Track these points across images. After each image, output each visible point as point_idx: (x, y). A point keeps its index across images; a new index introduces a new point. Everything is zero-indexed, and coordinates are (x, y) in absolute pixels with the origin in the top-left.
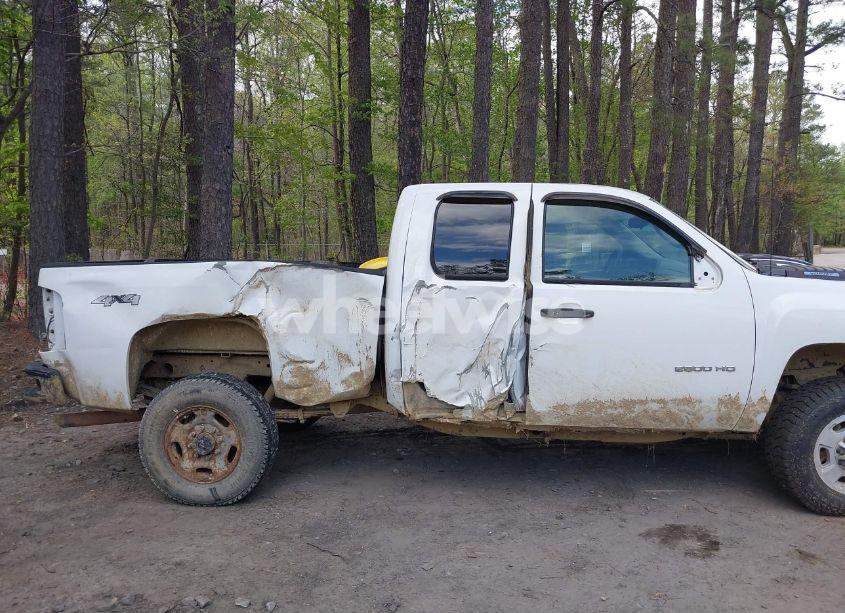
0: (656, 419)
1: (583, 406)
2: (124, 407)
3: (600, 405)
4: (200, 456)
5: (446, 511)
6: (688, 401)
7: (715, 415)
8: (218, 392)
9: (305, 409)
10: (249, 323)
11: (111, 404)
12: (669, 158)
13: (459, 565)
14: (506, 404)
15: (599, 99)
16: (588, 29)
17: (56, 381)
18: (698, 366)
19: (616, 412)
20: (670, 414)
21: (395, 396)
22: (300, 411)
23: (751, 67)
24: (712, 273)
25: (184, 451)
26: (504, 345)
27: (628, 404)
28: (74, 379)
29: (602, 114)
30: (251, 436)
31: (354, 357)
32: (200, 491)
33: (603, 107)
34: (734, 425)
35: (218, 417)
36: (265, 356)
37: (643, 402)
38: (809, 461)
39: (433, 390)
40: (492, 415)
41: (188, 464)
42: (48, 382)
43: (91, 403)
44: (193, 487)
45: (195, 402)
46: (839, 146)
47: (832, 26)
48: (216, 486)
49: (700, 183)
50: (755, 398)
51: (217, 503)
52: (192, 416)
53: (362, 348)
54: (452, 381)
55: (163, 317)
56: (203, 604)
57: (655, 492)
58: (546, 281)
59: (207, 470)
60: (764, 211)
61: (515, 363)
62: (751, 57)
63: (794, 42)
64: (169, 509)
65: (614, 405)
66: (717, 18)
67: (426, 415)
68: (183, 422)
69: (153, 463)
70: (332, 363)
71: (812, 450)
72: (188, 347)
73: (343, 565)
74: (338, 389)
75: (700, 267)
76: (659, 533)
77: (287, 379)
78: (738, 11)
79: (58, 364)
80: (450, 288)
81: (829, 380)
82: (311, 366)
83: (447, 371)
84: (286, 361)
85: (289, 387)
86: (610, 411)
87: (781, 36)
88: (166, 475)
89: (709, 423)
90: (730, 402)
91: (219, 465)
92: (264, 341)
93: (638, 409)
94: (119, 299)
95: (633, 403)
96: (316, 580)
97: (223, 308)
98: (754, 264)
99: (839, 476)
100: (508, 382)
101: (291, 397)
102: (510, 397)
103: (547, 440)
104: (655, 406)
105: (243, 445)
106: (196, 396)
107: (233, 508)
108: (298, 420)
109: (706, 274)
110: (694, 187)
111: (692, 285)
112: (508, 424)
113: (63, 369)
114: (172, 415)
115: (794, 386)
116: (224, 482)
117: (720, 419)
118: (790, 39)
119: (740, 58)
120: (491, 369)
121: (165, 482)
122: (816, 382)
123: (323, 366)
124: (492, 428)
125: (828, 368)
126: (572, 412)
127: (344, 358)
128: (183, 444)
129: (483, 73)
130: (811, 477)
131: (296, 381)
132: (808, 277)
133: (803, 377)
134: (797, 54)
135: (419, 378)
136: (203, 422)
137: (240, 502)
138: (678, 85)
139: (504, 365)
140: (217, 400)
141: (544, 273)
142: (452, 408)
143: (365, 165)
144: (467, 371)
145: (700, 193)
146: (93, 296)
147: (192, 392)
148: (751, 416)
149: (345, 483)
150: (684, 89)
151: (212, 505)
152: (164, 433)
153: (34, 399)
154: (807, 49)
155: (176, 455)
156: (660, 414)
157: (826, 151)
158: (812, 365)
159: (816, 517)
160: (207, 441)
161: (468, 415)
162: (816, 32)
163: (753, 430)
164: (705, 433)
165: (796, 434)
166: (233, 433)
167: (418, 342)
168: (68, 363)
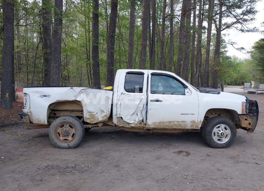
0: (176, 126)
1: (160, 123)
2: (46, 124)
3: (163, 123)
4: (65, 136)
5: (127, 149)
6: (184, 122)
7: (190, 125)
8: (71, 120)
9: (91, 124)
10: (78, 103)
11: (42, 123)
12: (183, 59)
13: (132, 159)
14: (142, 123)
15: (164, 43)
16: (161, 20)
17: (27, 117)
18: (186, 113)
19: (167, 124)
20: (179, 125)
21: (115, 121)
22: (90, 125)
23: (206, 34)
24: (189, 92)
25: (61, 135)
26: (141, 108)
27: (170, 122)
28: (32, 116)
29: (165, 46)
30: (79, 131)
31: (105, 111)
32: (65, 145)
33: (165, 44)
34: (194, 128)
35: (70, 126)
36: (82, 111)
37: (174, 122)
38: (211, 136)
39: (124, 119)
40: (138, 125)
41: (61, 138)
42: (25, 117)
43: (36, 123)
44: (63, 144)
45: (64, 122)
46: (232, 56)
47: (228, 23)
48: (69, 143)
49: (192, 66)
50: (199, 121)
51: (69, 148)
52: (63, 126)
53: (107, 109)
54: (129, 117)
55: (57, 101)
56: (74, 166)
57: (176, 144)
58: (152, 93)
59: (67, 140)
60: (210, 75)
61: (144, 113)
62: (206, 31)
63: (218, 27)
64: (57, 149)
65: (167, 123)
66: (197, 20)
67: (122, 125)
68: (61, 127)
69: (53, 138)
70: (99, 113)
71: (212, 133)
72: (61, 109)
73: (104, 159)
74: (101, 119)
75: (186, 90)
76: (177, 152)
77: (88, 117)
78: (202, 18)
79: (28, 112)
80: (129, 94)
81: (216, 117)
82: (94, 113)
83: (128, 114)
84: (87, 112)
85: (88, 119)
86: (166, 124)
87: (215, 25)
88: (56, 141)
89: (189, 127)
90: (193, 122)
91: (70, 138)
92: (82, 107)
93: (172, 123)
94: (45, 96)
95: (171, 122)
96: (99, 162)
97: (72, 98)
98: (199, 90)
99: (218, 139)
100: (142, 117)
101: (88, 121)
102: (143, 121)
103: (151, 132)
104: (176, 123)
105: (77, 133)
106: (65, 121)
107: (73, 149)
108: (89, 127)
109: (188, 92)
110: (191, 68)
111: (185, 95)
112: (142, 127)
113: (29, 114)
114: (58, 125)
115: (208, 119)
116: (71, 142)
117: (191, 126)
118: (217, 26)
119: (203, 31)
120: (138, 114)
121: (56, 142)
122: (213, 118)
123: (97, 113)
124: (138, 129)
125: (216, 115)
126: (157, 124)
127: (102, 111)
128: (60, 133)
129: (131, 34)
130: (212, 139)
131: (90, 117)
132: (211, 93)
133: (210, 117)
134: (219, 30)
135: (121, 116)
136: (66, 127)
137: (75, 147)
138: (186, 39)
139: (142, 113)
140: (70, 122)
141: (151, 91)
142: (129, 124)
143: (97, 59)
144: (132, 114)
145: (192, 69)
146: (38, 95)
147: (64, 120)
148: (198, 125)
149: (101, 143)
150: (187, 40)
151: (68, 148)
152: (56, 130)
153: (21, 121)
154: (222, 29)
155: (58, 136)
156: (178, 125)
157: (228, 58)
158: (212, 114)
159: (212, 148)
160: (67, 132)
161: (133, 125)
162: (224, 25)
163: (198, 129)
164: (188, 130)
165: (208, 129)
166: (74, 130)
167: (121, 107)
168: (31, 112)
